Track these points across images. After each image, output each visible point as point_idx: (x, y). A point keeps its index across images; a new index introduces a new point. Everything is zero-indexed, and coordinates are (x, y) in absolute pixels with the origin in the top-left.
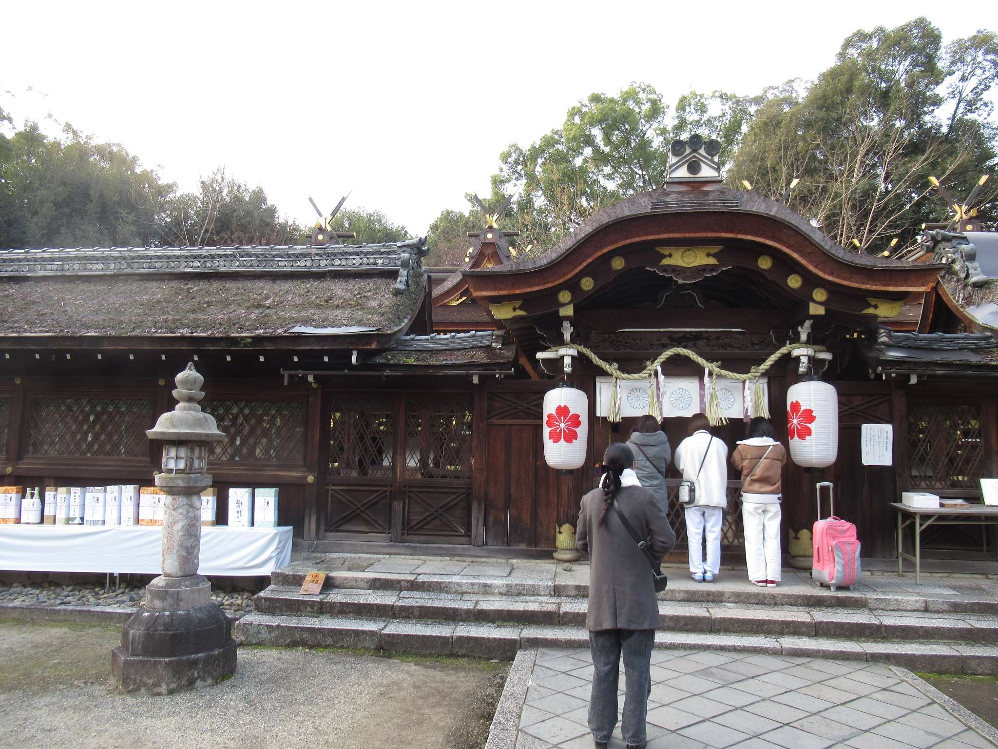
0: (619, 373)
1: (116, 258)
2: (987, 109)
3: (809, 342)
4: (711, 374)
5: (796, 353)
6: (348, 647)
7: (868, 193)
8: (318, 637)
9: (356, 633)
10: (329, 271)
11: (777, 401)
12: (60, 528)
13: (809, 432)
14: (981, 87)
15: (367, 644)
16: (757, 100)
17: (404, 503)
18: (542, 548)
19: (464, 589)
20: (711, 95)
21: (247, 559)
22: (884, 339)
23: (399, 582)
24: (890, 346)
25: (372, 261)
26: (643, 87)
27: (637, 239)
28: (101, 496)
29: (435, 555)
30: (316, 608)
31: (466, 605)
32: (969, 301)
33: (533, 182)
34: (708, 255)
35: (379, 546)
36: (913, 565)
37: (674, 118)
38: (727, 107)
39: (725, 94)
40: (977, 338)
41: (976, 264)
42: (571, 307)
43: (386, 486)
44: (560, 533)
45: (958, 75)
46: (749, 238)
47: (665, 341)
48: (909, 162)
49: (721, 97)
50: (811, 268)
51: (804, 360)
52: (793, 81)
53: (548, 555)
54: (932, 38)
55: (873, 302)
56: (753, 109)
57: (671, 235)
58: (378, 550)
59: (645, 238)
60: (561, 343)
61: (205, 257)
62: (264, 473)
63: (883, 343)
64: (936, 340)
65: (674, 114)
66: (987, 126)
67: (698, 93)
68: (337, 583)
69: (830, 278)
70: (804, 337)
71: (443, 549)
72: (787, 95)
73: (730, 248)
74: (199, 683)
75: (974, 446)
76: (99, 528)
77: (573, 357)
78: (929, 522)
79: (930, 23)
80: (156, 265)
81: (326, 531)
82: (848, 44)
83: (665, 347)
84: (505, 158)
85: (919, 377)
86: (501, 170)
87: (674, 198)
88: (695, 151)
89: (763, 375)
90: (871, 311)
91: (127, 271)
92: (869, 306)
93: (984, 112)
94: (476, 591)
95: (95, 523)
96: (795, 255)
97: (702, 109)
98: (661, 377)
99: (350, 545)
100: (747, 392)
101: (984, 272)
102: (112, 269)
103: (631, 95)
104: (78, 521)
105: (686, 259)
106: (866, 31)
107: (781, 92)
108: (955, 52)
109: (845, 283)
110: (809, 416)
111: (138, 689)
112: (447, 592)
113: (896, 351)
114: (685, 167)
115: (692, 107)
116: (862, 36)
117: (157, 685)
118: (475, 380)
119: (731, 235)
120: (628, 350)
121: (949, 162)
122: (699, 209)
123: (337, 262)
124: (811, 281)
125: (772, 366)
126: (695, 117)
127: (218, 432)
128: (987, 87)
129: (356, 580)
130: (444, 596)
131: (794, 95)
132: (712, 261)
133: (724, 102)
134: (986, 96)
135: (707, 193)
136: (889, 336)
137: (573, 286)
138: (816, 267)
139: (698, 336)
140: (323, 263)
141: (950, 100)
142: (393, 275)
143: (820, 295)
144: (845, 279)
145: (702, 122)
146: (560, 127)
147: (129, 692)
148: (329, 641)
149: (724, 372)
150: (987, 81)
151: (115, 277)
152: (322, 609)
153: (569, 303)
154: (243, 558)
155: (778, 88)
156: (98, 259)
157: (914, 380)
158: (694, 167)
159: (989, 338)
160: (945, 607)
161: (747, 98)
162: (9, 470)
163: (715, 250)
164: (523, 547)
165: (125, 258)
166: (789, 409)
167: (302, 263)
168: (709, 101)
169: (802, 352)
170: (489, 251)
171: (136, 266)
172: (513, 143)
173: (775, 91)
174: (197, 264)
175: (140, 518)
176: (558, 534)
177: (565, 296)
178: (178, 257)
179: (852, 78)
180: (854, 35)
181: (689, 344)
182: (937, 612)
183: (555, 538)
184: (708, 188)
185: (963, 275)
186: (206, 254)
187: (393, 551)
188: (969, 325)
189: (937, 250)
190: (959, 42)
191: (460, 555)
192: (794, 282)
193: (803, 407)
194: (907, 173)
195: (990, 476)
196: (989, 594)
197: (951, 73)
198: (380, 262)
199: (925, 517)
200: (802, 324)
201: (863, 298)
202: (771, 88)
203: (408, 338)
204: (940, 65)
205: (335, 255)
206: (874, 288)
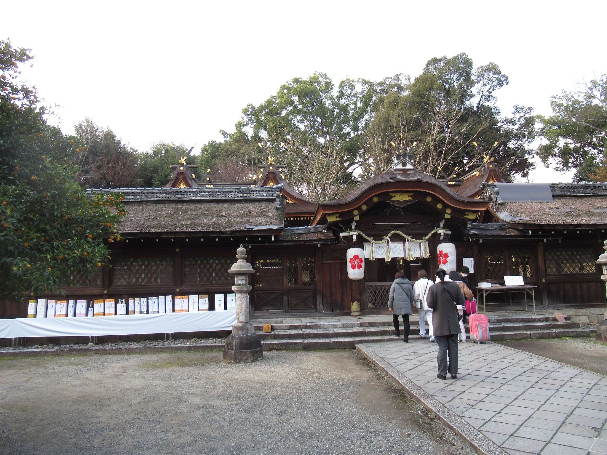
0: (374, 241)
1: (139, 193)
2: (495, 100)
3: (444, 227)
4: (408, 240)
5: (439, 232)
6: (292, 349)
7: (442, 141)
8: (280, 346)
9: (295, 343)
10: (244, 199)
11: (433, 250)
12: (138, 315)
13: (446, 262)
14: (491, 89)
15: (299, 347)
16: (380, 84)
17: (288, 297)
18: (346, 311)
19: (326, 327)
20: (357, 80)
21: (229, 323)
22: (469, 226)
23: (300, 326)
24: (473, 229)
25: (261, 194)
26: (321, 75)
27: (384, 191)
28: (156, 301)
29: (303, 317)
30: (272, 337)
31: (331, 331)
32: (497, 210)
33: (259, 125)
34: (409, 196)
35: (279, 315)
36: (483, 309)
37: (337, 92)
38: (366, 88)
39: (365, 81)
40: (501, 225)
41: (499, 196)
42: (358, 216)
43: (280, 290)
44: (353, 305)
45: (481, 83)
46: (424, 191)
47: (390, 228)
48: (460, 126)
49: (362, 81)
50: (446, 202)
51: (442, 234)
52: (399, 75)
53: (349, 314)
54: (469, 64)
55: (467, 213)
56: (378, 89)
57: (396, 190)
58: (278, 317)
59: (387, 191)
60: (351, 229)
61: (183, 192)
62: (227, 287)
63: (469, 227)
64: (487, 226)
65: (338, 90)
66: (495, 108)
67: (351, 80)
68: (276, 328)
69: (453, 205)
70: (442, 226)
71: (307, 314)
72: (396, 82)
73: (416, 194)
74: (259, 359)
75: (501, 264)
76: (157, 315)
77: (357, 236)
78: (488, 293)
79: (467, 56)
80: (160, 196)
81: (255, 310)
82: (429, 64)
83: (390, 230)
84: (245, 111)
85: (483, 240)
86: (243, 118)
87: (398, 176)
88: (405, 158)
89: (427, 240)
90: (466, 217)
91: (146, 199)
92: (466, 215)
93: (493, 101)
94: (331, 327)
95: (154, 313)
96: (441, 197)
97: (352, 88)
98: (390, 242)
99: (267, 315)
100: (422, 247)
101: (502, 199)
102: (138, 198)
103: (315, 79)
104: (145, 312)
105: (401, 198)
106: (438, 58)
107: (393, 80)
108: (480, 72)
109: (458, 207)
110: (446, 256)
111: (240, 361)
112: (319, 328)
113: (475, 231)
114: (401, 164)
115: (347, 87)
116: (435, 61)
117: (247, 359)
118: (319, 246)
119: (418, 190)
120: (375, 232)
121: (478, 127)
122: (406, 180)
123: (246, 195)
124: (446, 206)
125: (430, 237)
126: (349, 92)
127: (252, 270)
128: (494, 90)
129: (283, 326)
130: (319, 330)
131: (399, 82)
132: (410, 198)
133: (364, 84)
134: (493, 94)
135: (409, 174)
136: (471, 225)
137: (359, 209)
138: (448, 201)
139: (402, 226)
140: (239, 195)
141: (478, 95)
142: (272, 201)
143: (448, 211)
144: (458, 206)
145: (352, 95)
146: (275, 94)
147: (237, 363)
148: (284, 347)
149: (413, 240)
150: (494, 87)
151: (140, 202)
152: (275, 337)
153: (357, 215)
154: (228, 322)
155: (391, 78)
156: (130, 194)
157: (481, 241)
158: (404, 164)
159: (505, 225)
160: (495, 321)
161: (376, 83)
162: (106, 292)
163: (411, 194)
164: (338, 311)
165: (144, 193)
166: (438, 253)
167: (230, 195)
168: (356, 83)
169: (442, 232)
170: (271, 176)
171: (150, 197)
172: (250, 103)
173: (390, 80)
174: (180, 196)
175: (175, 309)
176: (352, 306)
177: (356, 212)
178: (170, 193)
179: (432, 82)
180: (432, 60)
181: (399, 229)
182: (493, 323)
183: (350, 308)
184: (409, 172)
185: (495, 200)
186: (183, 191)
187: (285, 316)
188: (497, 219)
189: (485, 189)
190: (481, 68)
191: (313, 317)
192: (440, 206)
193: (444, 252)
194: (460, 132)
195: (507, 275)
196: (508, 316)
197: (478, 82)
198: (265, 195)
199: (487, 291)
200: (441, 221)
201: (463, 212)
202: (388, 78)
203: (287, 228)
204: (473, 77)
205: (245, 191)
206: (468, 209)
